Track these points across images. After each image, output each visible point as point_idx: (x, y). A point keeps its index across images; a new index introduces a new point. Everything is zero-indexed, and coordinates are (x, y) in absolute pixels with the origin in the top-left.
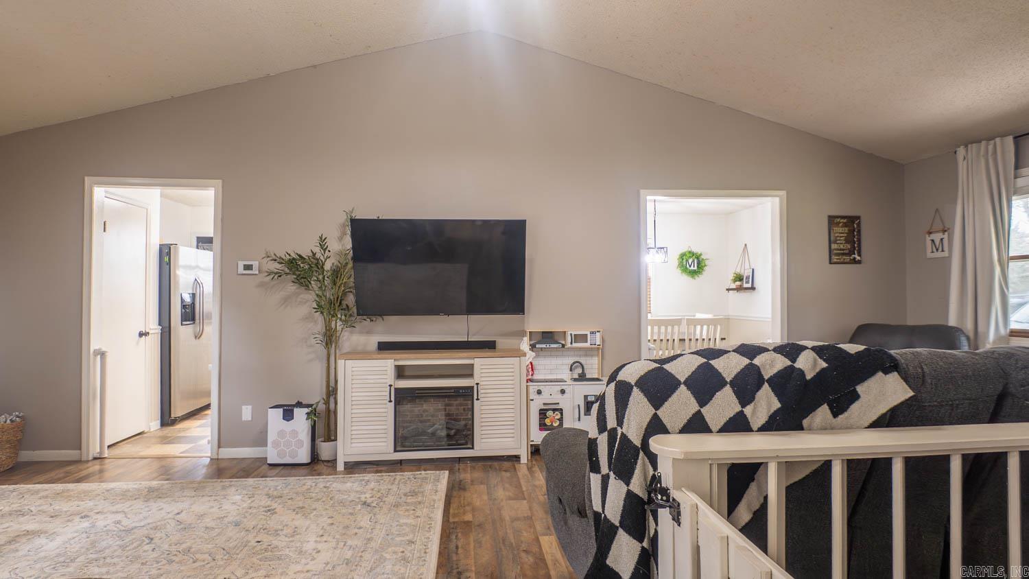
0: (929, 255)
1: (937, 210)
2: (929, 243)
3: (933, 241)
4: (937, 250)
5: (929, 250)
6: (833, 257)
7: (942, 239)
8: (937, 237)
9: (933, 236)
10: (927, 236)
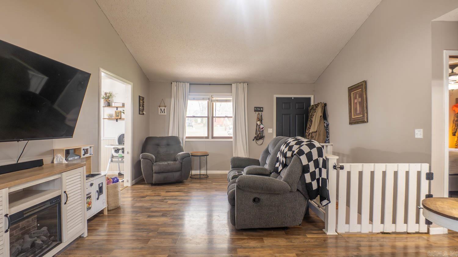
0: (159, 114)
1: (163, 99)
2: (159, 110)
3: (161, 109)
4: (163, 112)
5: (159, 112)
6: (140, 112)
7: (164, 109)
8: (163, 108)
9: (161, 108)
10: (159, 107)
